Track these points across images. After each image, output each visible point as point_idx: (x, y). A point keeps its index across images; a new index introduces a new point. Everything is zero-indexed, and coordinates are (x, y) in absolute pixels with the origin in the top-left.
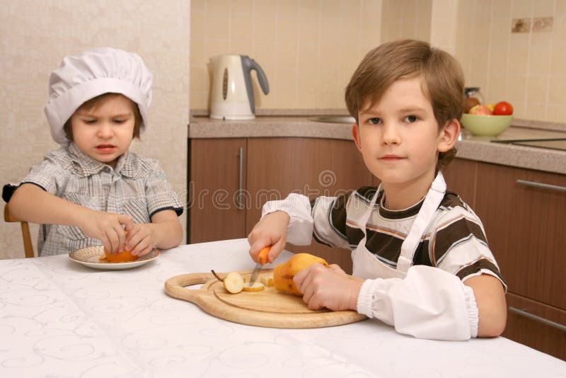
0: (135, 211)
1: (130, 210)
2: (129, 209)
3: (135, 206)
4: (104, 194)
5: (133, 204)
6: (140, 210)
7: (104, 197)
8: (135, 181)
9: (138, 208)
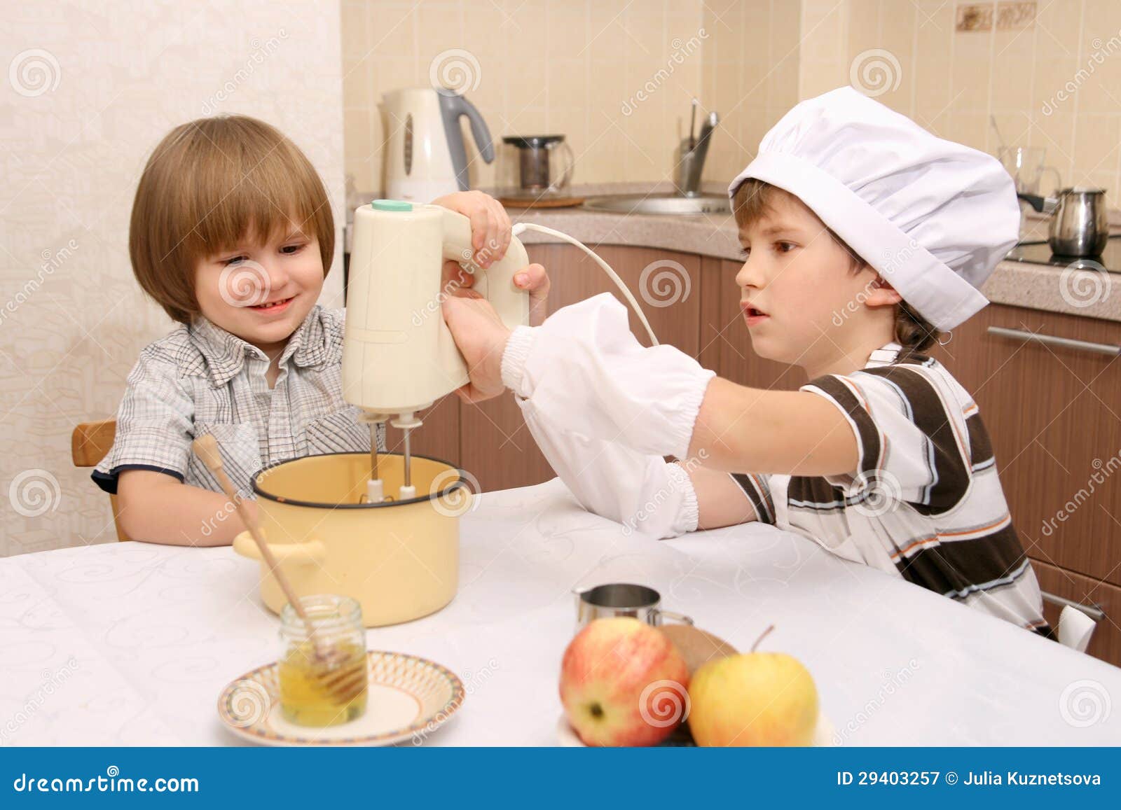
0: (333, 436)
1: (323, 437)
2: (318, 434)
3: (330, 426)
4: (259, 416)
5: (325, 423)
6: (342, 434)
7: (261, 422)
8: (321, 374)
9: (336, 430)
